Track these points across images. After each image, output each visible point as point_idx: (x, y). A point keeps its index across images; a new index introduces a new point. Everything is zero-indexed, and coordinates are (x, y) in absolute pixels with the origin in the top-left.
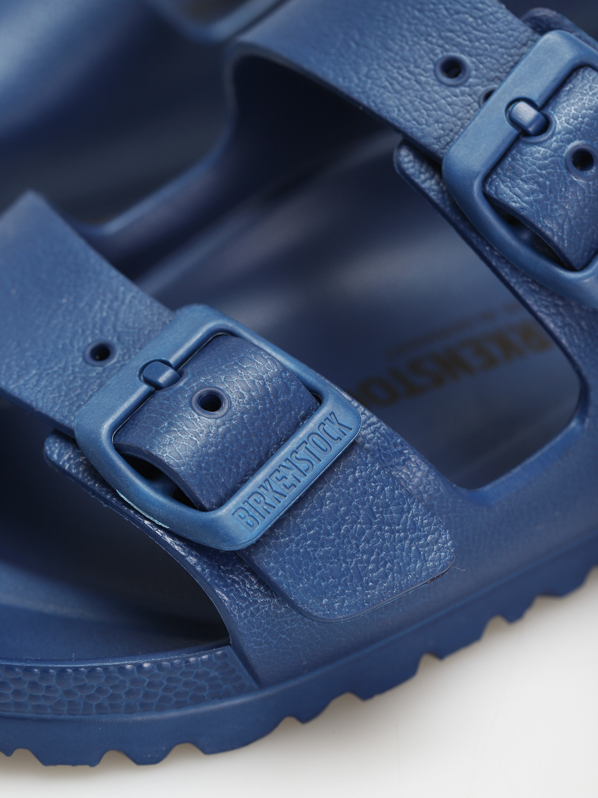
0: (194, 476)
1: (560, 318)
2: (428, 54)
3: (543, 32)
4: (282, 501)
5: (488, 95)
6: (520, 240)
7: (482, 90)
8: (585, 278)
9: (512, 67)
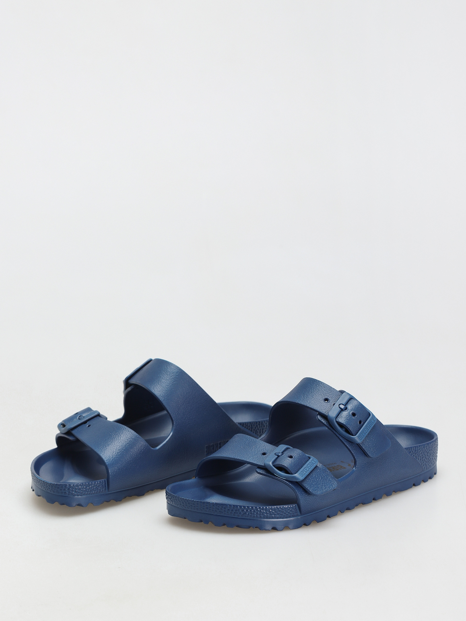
0: (290, 468)
1: (351, 446)
2: (321, 398)
3: (343, 393)
4: (310, 470)
5: (334, 404)
6: (343, 430)
7: (333, 404)
8: (356, 437)
9: (338, 399)
